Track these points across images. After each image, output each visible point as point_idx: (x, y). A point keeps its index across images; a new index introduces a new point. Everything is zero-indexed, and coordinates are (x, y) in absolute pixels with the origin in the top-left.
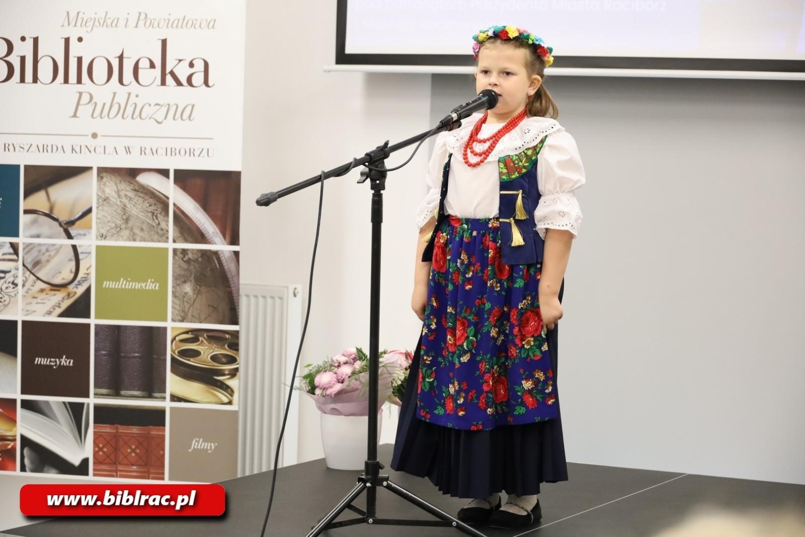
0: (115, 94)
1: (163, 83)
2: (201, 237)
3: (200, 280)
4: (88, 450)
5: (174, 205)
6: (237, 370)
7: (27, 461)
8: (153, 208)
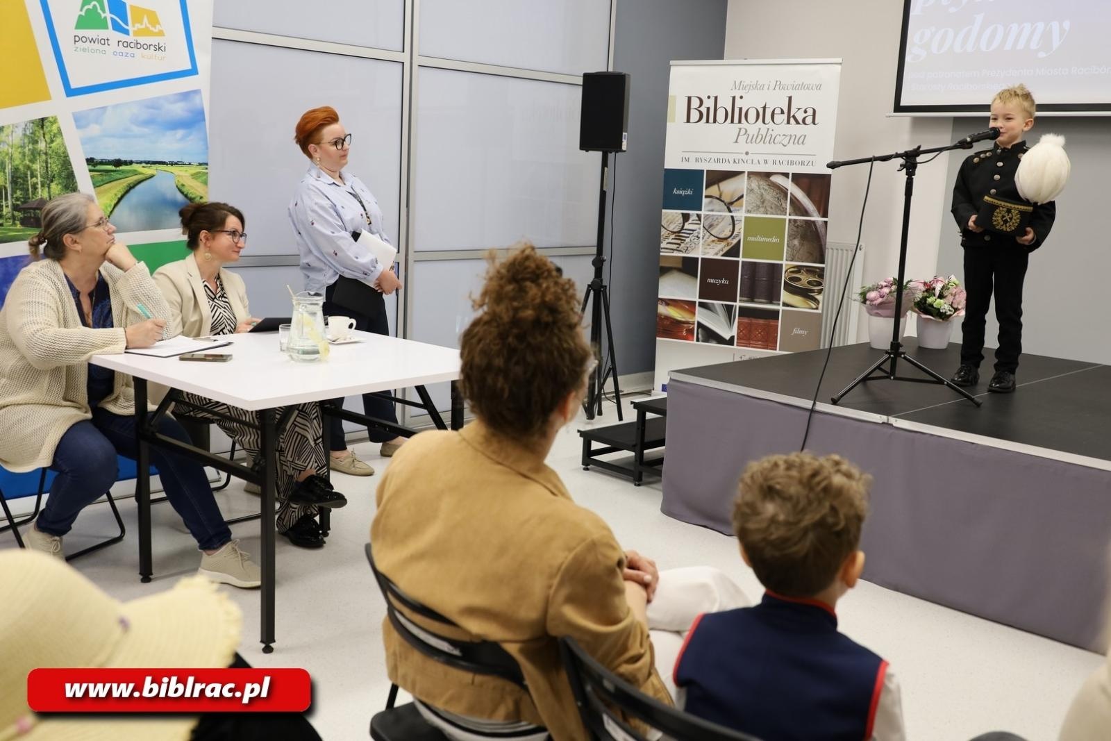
0: (760, 129)
1: (788, 122)
2: (806, 213)
3: (804, 238)
4: (735, 332)
5: (791, 194)
6: (822, 290)
7: (700, 336)
8: (778, 196)
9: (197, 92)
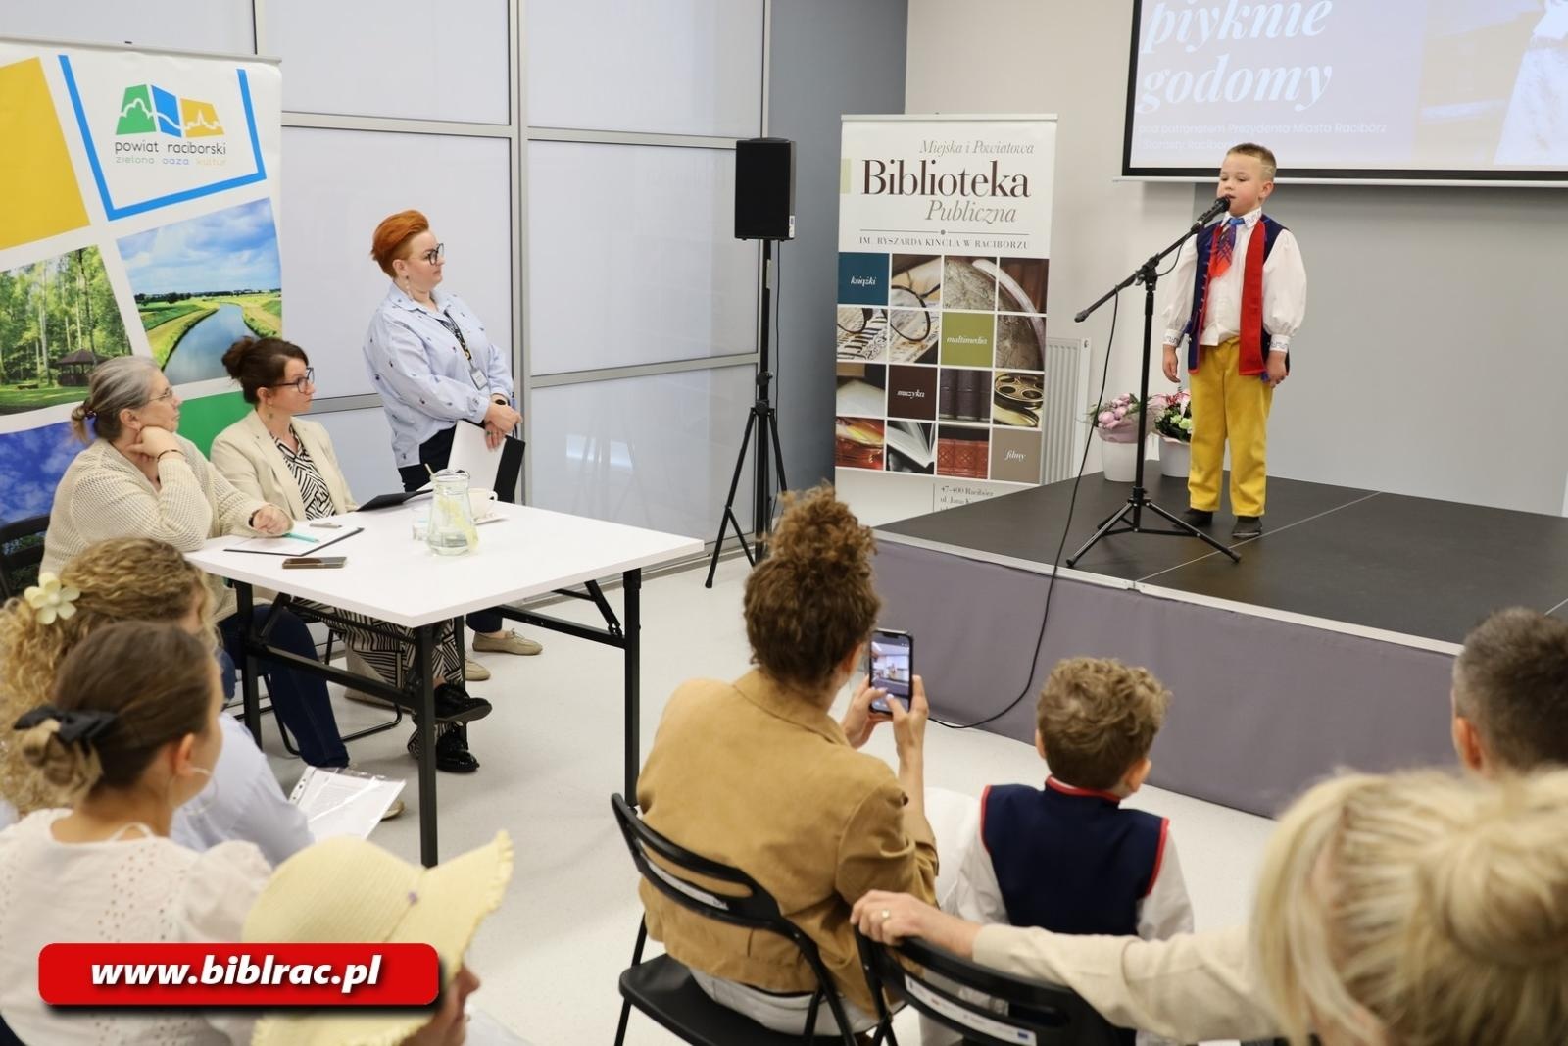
0: (958, 202)
1: (993, 194)
2: (1019, 307)
3: (1017, 338)
4: (934, 457)
5: (1000, 283)
6: (1041, 403)
7: (891, 463)
8: (984, 285)
9: (265, 201)
